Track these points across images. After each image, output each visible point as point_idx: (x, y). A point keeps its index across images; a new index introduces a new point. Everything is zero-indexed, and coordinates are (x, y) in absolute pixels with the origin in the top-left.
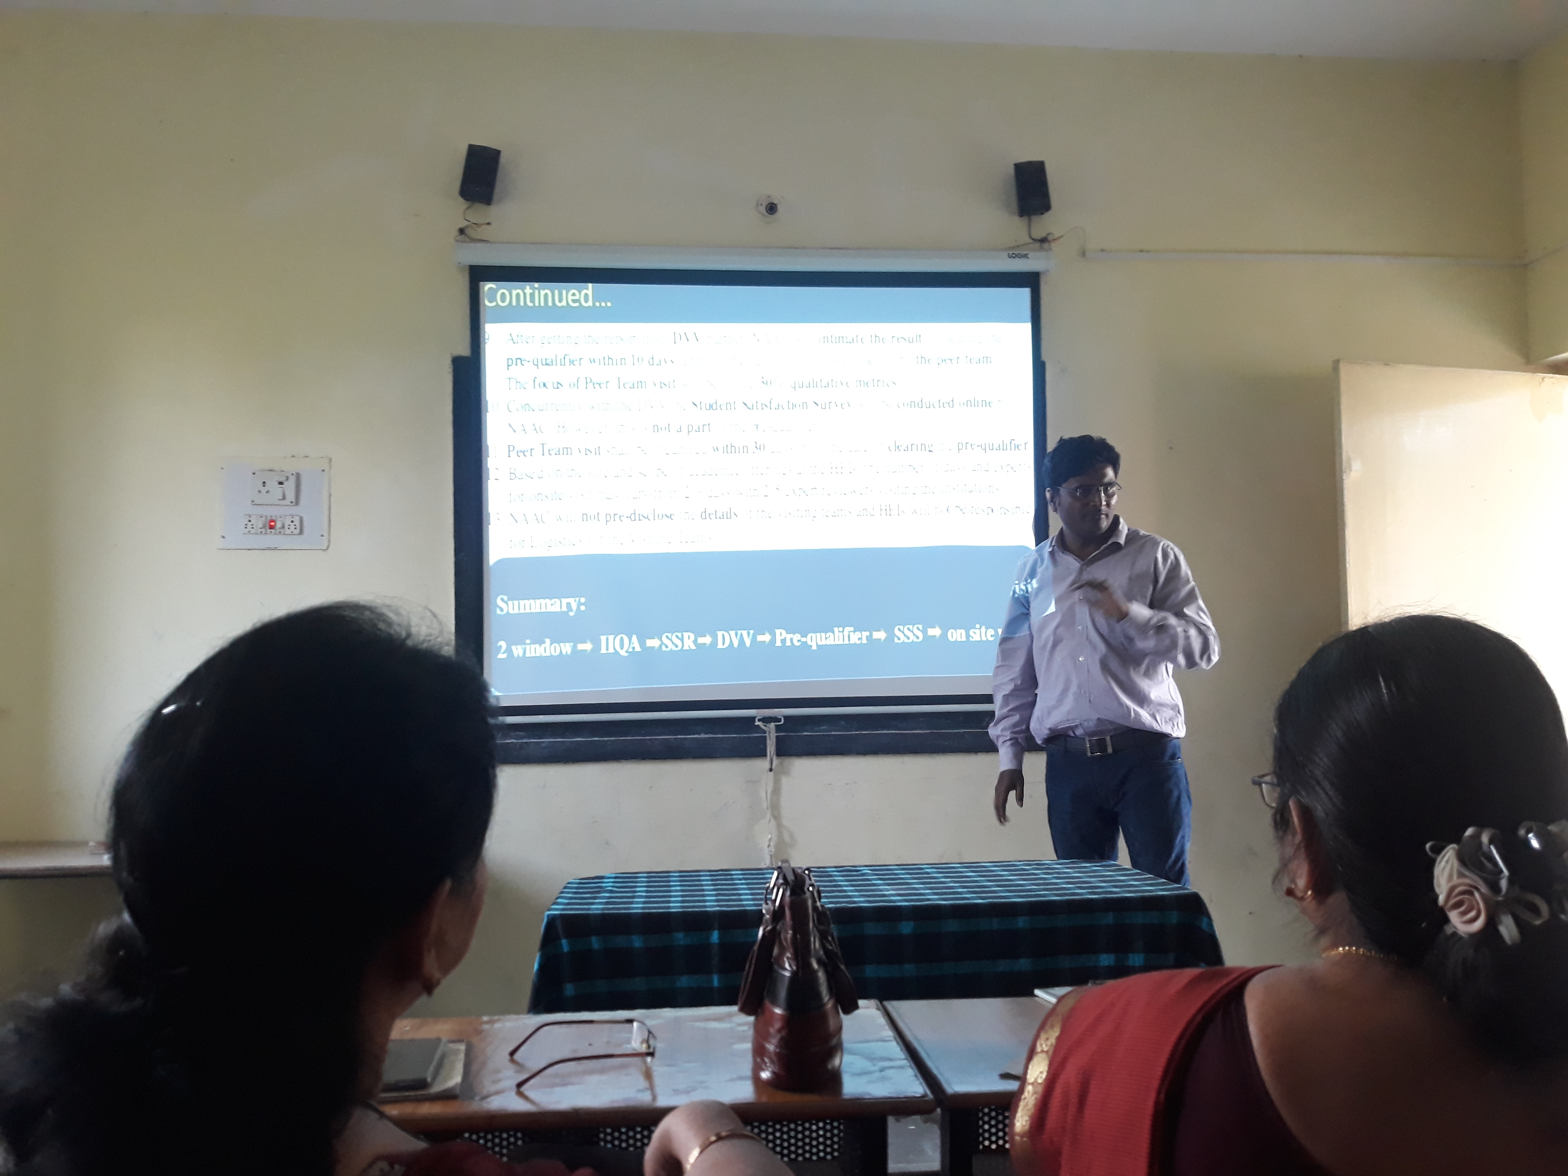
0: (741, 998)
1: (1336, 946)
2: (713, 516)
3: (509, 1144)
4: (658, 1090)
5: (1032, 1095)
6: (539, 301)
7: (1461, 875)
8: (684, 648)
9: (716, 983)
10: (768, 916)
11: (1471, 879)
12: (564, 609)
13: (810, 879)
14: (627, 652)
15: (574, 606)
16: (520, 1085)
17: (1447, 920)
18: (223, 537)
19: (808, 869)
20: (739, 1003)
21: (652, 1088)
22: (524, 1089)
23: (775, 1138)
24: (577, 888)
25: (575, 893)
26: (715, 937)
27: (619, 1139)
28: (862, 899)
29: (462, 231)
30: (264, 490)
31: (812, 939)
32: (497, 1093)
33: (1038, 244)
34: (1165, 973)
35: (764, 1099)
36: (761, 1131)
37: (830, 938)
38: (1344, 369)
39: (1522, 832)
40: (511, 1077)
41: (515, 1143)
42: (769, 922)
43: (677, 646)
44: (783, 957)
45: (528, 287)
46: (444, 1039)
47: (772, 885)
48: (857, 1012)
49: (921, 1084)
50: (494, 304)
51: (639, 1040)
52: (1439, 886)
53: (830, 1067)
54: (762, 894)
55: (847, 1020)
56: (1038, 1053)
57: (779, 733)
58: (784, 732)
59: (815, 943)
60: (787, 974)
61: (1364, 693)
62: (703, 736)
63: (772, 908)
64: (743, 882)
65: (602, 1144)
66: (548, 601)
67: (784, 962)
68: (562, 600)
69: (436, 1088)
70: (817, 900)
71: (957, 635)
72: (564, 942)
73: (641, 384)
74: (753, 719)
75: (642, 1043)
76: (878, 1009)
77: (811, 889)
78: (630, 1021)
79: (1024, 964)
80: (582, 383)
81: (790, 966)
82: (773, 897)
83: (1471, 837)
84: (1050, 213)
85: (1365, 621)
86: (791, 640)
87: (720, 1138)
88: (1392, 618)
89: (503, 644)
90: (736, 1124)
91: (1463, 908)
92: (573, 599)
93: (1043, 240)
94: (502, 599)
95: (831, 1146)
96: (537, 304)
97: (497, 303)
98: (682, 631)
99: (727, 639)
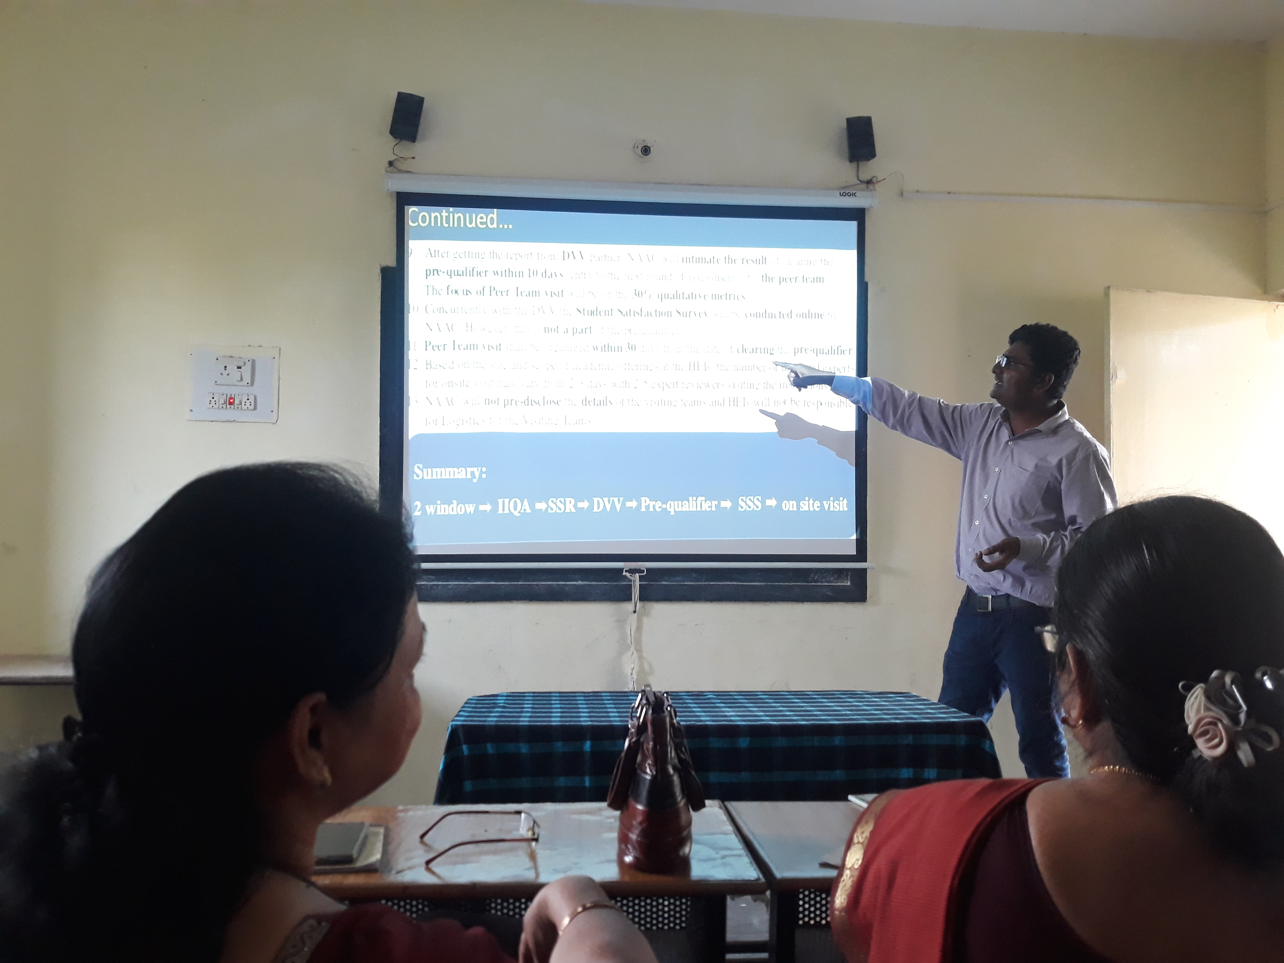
0: (610, 796)
1: (1102, 764)
2: (592, 403)
3: (418, 909)
4: (541, 869)
5: (850, 878)
6: (452, 223)
7: (1207, 709)
8: (566, 511)
9: (587, 784)
10: (633, 730)
11: (1216, 712)
12: (469, 476)
13: (668, 701)
14: (519, 512)
15: (477, 474)
16: (428, 862)
17: (1194, 746)
18: (191, 411)
19: (667, 693)
20: (608, 800)
21: (536, 868)
22: (432, 865)
23: (634, 910)
24: (476, 704)
25: (474, 708)
26: (588, 746)
27: (508, 908)
28: (708, 719)
29: (391, 164)
30: (225, 373)
31: (669, 749)
32: (410, 868)
33: (864, 186)
34: (960, 782)
35: (627, 879)
36: (623, 905)
37: (683, 749)
38: (1113, 294)
39: (1258, 675)
40: (421, 856)
41: (423, 909)
42: (634, 735)
43: (560, 509)
44: (646, 763)
45: (444, 211)
46: (367, 824)
47: (636, 706)
48: (704, 810)
49: (755, 869)
50: (417, 224)
51: (526, 828)
52: (1189, 718)
53: (681, 853)
54: (628, 712)
55: (695, 816)
56: (854, 844)
57: (643, 581)
58: (646, 581)
59: (672, 753)
60: (648, 777)
61: (1130, 558)
62: (580, 583)
63: (637, 724)
64: (611, 702)
65: (493, 912)
66: (456, 469)
67: (646, 768)
68: (468, 469)
69: (360, 863)
70: (674, 717)
71: (789, 506)
72: (465, 747)
73: (535, 293)
74: (621, 570)
75: (528, 830)
76: (720, 808)
77: (669, 708)
78: (519, 813)
79: (839, 775)
80: (487, 291)
81: (651, 771)
82: (638, 715)
83: (1216, 678)
84: (875, 159)
85: (1132, 500)
86: (654, 506)
87: (585, 909)
88: (1154, 498)
89: (418, 503)
90: (603, 898)
91: (1208, 736)
92: (476, 468)
93: (869, 182)
94: (418, 467)
95: (680, 918)
96: (451, 225)
97: (419, 223)
98: (565, 497)
99: (601, 504)
